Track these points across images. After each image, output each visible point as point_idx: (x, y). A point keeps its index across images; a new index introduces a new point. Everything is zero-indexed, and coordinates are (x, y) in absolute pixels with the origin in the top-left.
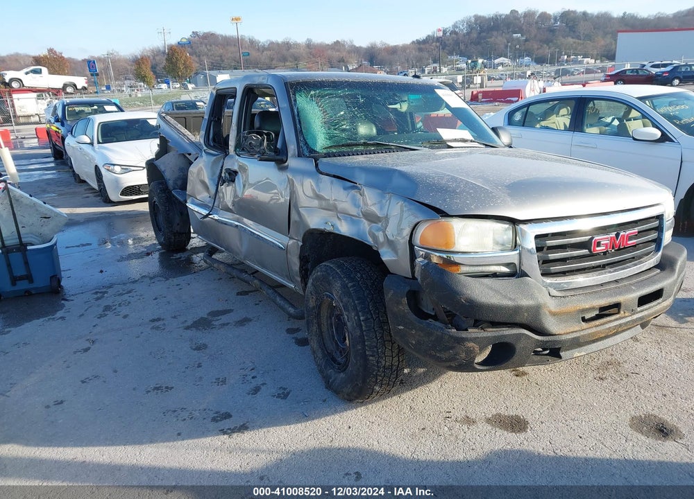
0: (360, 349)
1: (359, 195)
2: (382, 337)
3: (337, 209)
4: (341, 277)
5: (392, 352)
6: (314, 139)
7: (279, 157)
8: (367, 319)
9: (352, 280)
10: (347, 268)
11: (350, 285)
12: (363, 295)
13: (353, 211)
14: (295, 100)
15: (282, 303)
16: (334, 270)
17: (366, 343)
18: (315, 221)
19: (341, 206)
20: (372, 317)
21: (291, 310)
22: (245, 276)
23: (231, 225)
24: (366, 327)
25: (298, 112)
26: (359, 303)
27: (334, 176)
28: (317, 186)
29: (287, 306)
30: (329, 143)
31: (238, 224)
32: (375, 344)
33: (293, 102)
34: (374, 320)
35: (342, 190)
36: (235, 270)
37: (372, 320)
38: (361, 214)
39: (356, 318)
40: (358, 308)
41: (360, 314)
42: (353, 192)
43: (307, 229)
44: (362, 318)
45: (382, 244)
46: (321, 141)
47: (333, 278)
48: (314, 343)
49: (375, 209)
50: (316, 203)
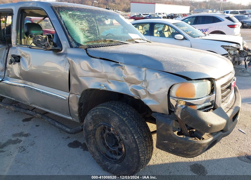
0: (136, 154)
1: (121, 69)
2: (146, 145)
3: (107, 77)
4: (117, 115)
5: (150, 151)
6: (78, 38)
7: (57, 48)
8: (138, 137)
9: (124, 116)
10: (118, 109)
11: (124, 119)
12: (133, 124)
13: (118, 78)
14: (61, 16)
15: (60, 126)
16: (111, 111)
17: (140, 151)
18: (91, 84)
19: (110, 75)
20: (141, 136)
21: (68, 130)
22: (29, 112)
23: (19, 86)
24: (139, 142)
25: (64, 23)
26: (133, 129)
27: (101, 59)
28: (91, 64)
29: (64, 128)
30: (86, 40)
31: (25, 85)
32: (143, 150)
33: (60, 18)
34: (142, 137)
35: (110, 67)
36: (22, 109)
37: (141, 137)
38: (124, 80)
39: (132, 138)
40: (133, 132)
41: (135, 135)
42: (117, 68)
43: (86, 89)
44: (136, 137)
45: (145, 96)
46: (82, 39)
47: (111, 116)
48: (93, 149)
49: (135, 77)
50: (91, 74)
